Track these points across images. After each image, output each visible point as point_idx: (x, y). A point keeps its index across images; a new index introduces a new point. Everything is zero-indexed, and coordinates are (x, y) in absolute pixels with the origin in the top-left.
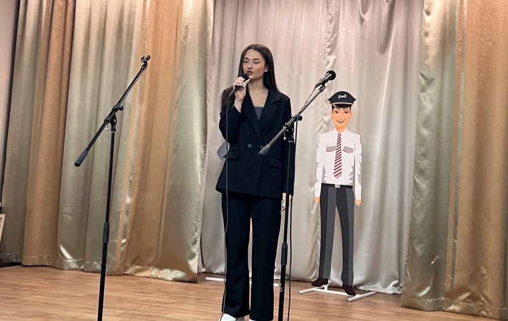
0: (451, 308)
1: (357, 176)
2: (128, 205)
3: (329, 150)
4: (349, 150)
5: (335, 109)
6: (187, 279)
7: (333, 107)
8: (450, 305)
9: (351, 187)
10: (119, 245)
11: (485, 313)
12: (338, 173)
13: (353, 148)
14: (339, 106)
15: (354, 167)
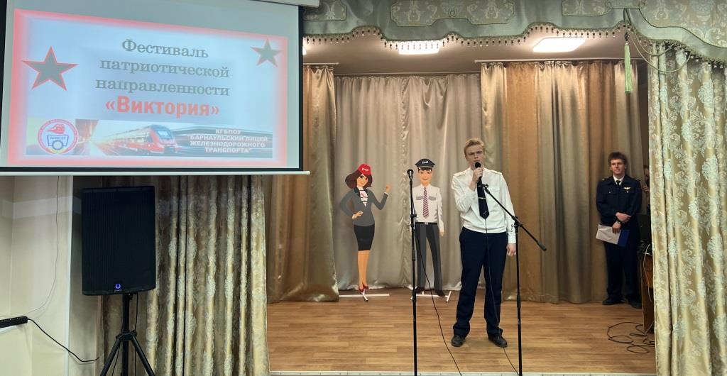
0: (510, 298)
1: (440, 217)
2: (280, 250)
3: (418, 198)
4: (433, 199)
5: (421, 171)
6: (331, 299)
7: (419, 170)
8: (508, 296)
9: (436, 224)
10: (276, 281)
11: (530, 298)
12: (426, 214)
13: (435, 196)
14: (423, 169)
15: (437, 210)
